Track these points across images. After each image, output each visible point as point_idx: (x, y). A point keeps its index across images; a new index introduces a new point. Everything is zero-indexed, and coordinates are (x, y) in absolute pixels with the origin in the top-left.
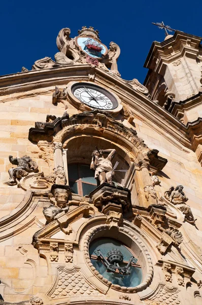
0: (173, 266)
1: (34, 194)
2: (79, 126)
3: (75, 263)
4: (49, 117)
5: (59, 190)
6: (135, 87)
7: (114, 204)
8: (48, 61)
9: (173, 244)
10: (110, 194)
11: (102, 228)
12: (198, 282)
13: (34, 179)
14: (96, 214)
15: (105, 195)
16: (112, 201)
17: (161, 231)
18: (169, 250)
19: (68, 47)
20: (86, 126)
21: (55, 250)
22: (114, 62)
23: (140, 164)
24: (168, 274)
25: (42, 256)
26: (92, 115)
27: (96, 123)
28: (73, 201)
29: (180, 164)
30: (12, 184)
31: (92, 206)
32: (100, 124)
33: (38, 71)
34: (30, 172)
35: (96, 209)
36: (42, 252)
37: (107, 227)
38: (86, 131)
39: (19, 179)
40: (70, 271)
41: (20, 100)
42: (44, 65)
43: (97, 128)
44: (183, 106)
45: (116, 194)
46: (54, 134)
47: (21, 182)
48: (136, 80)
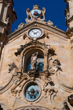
0: (47, 90)
1: (13, 76)
2: (28, 47)
3: (20, 96)
4: (21, 46)
5: (18, 74)
6: (49, 24)
7: (32, 75)
8: (22, 24)
9: (48, 82)
10: (31, 72)
11: (29, 82)
12: (56, 92)
13: (14, 70)
14: (29, 78)
15: (30, 73)
16: (31, 74)
17: (46, 79)
18: (47, 84)
19: (29, 15)
20: (31, 46)
21: (15, 93)
22: (44, 15)
23: (45, 55)
24: (46, 93)
25: (13, 95)
26: (32, 42)
27: (33, 44)
28: (23, 75)
29: (63, 47)
30: (9, 73)
31: (28, 75)
32: (35, 44)
33: (19, 29)
34: (13, 68)
35: (29, 76)
36: (13, 94)
37: (31, 82)
38: (31, 48)
39: (11, 71)
40: (19, 98)
41: (15, 40)
42: (21, 26)
43: (34, 46)
44: (69, 21)
45: (32, 72)
46: (21, 53)
47: (11, 72)
48: (49, 21)
